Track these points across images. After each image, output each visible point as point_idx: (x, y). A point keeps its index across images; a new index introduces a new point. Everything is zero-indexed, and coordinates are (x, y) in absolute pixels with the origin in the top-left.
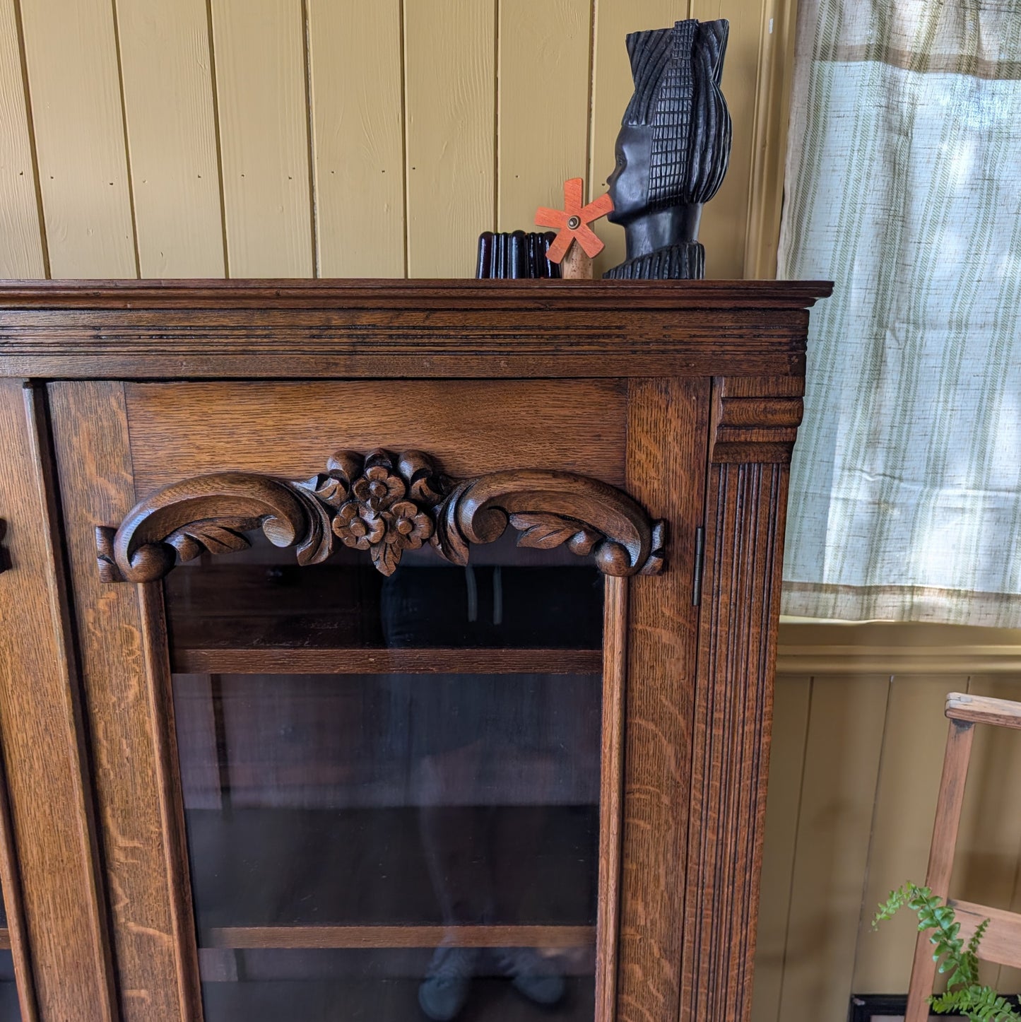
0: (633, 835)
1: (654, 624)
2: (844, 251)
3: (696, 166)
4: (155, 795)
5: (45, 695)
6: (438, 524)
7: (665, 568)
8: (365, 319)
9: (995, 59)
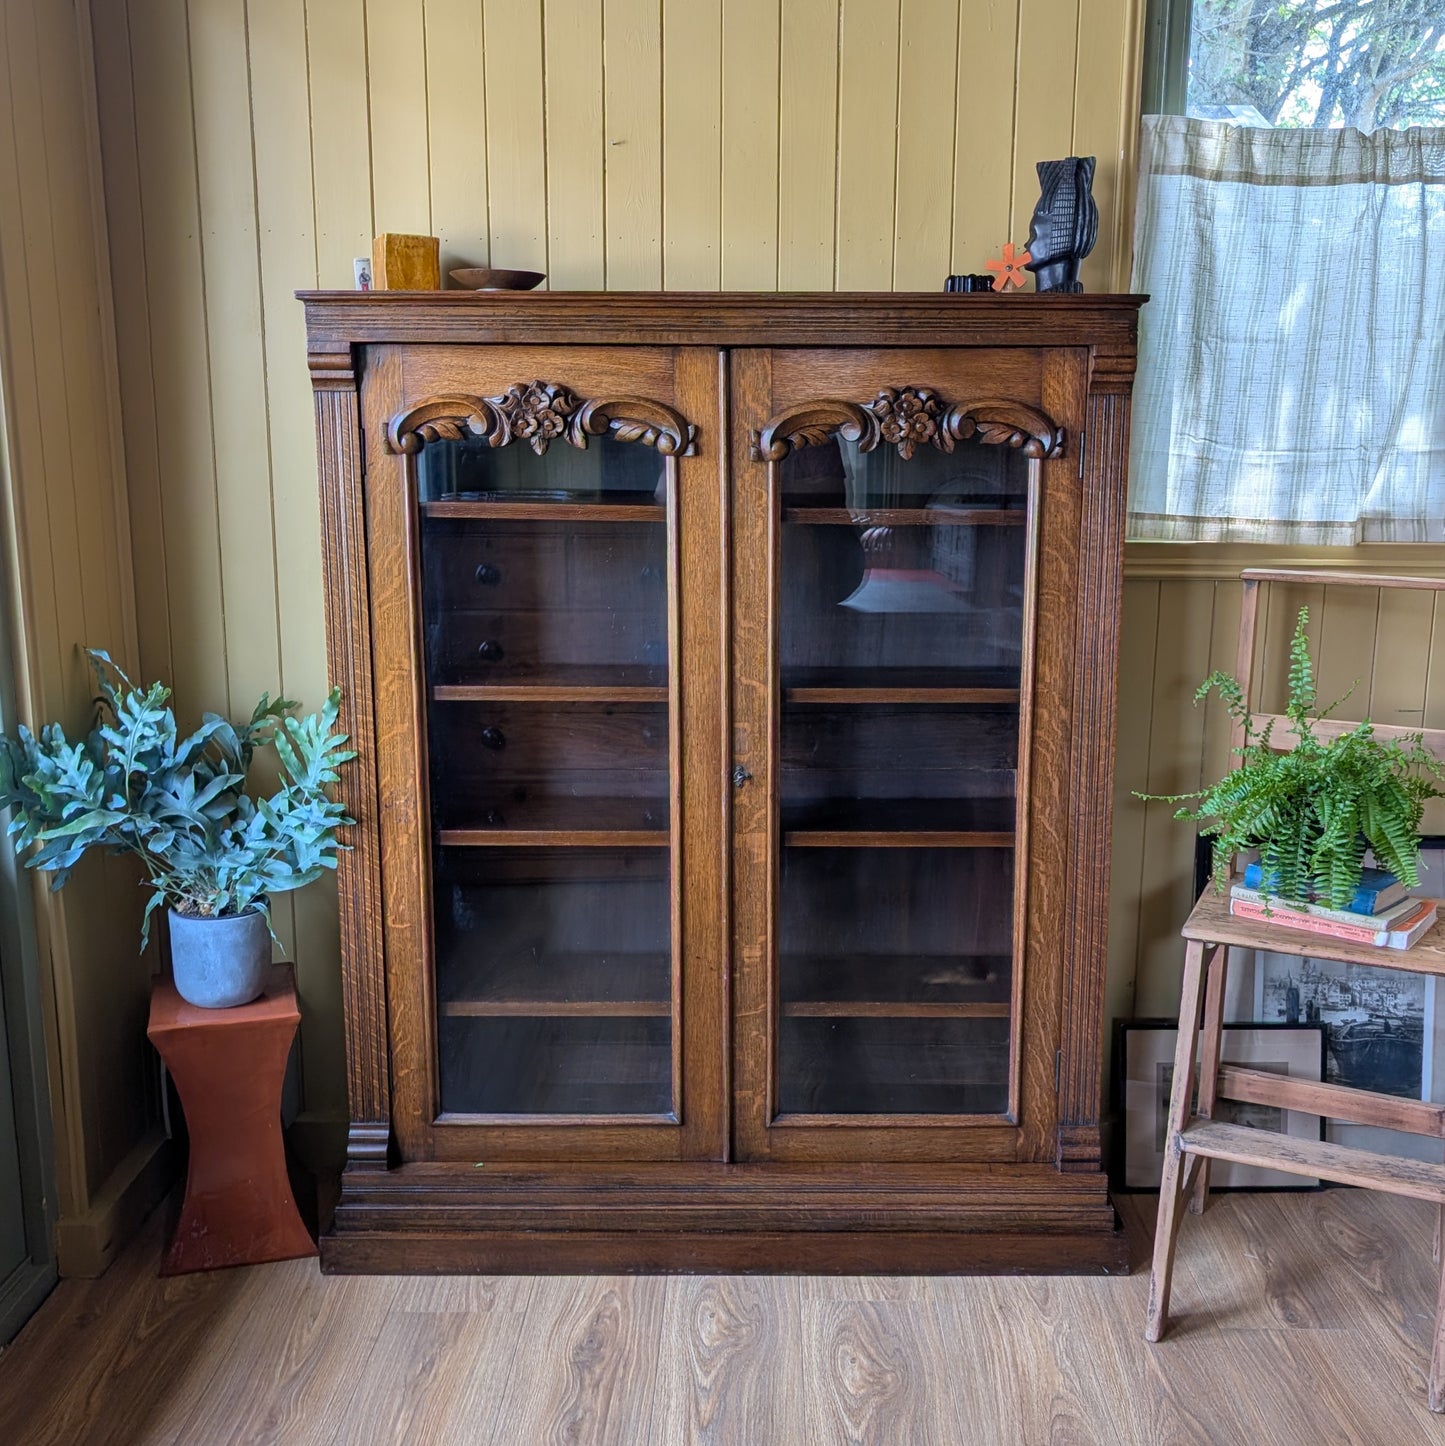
0: (1044, 622)
1: (1057, 490)
2: (1173, 291)
3: (1078, 237)
4: (766, 595)
5: (709, 531)
6: (939, 427)
7: (1062, 456)
8: (907, 314)
9: (1264, 173)
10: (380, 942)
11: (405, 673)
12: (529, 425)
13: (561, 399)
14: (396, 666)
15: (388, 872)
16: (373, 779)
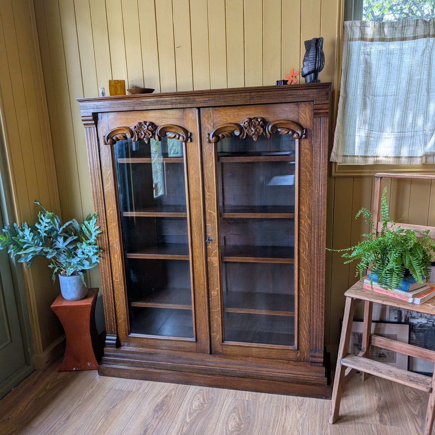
0: (301, 192)
1: (305, 149)
2: (356, 81)
3: (317, 65)
4: (214, 185)
5: (196, 165)
6: (264, 130)
7: (306, 138)
8: (253, 94)
9: (389, 38)
10: (111, 285)
11: (114, 208)
12: (142, 135)
13: (150, 126)
14: (111, 206)
15: (113, 265)
16: (107, 239)
